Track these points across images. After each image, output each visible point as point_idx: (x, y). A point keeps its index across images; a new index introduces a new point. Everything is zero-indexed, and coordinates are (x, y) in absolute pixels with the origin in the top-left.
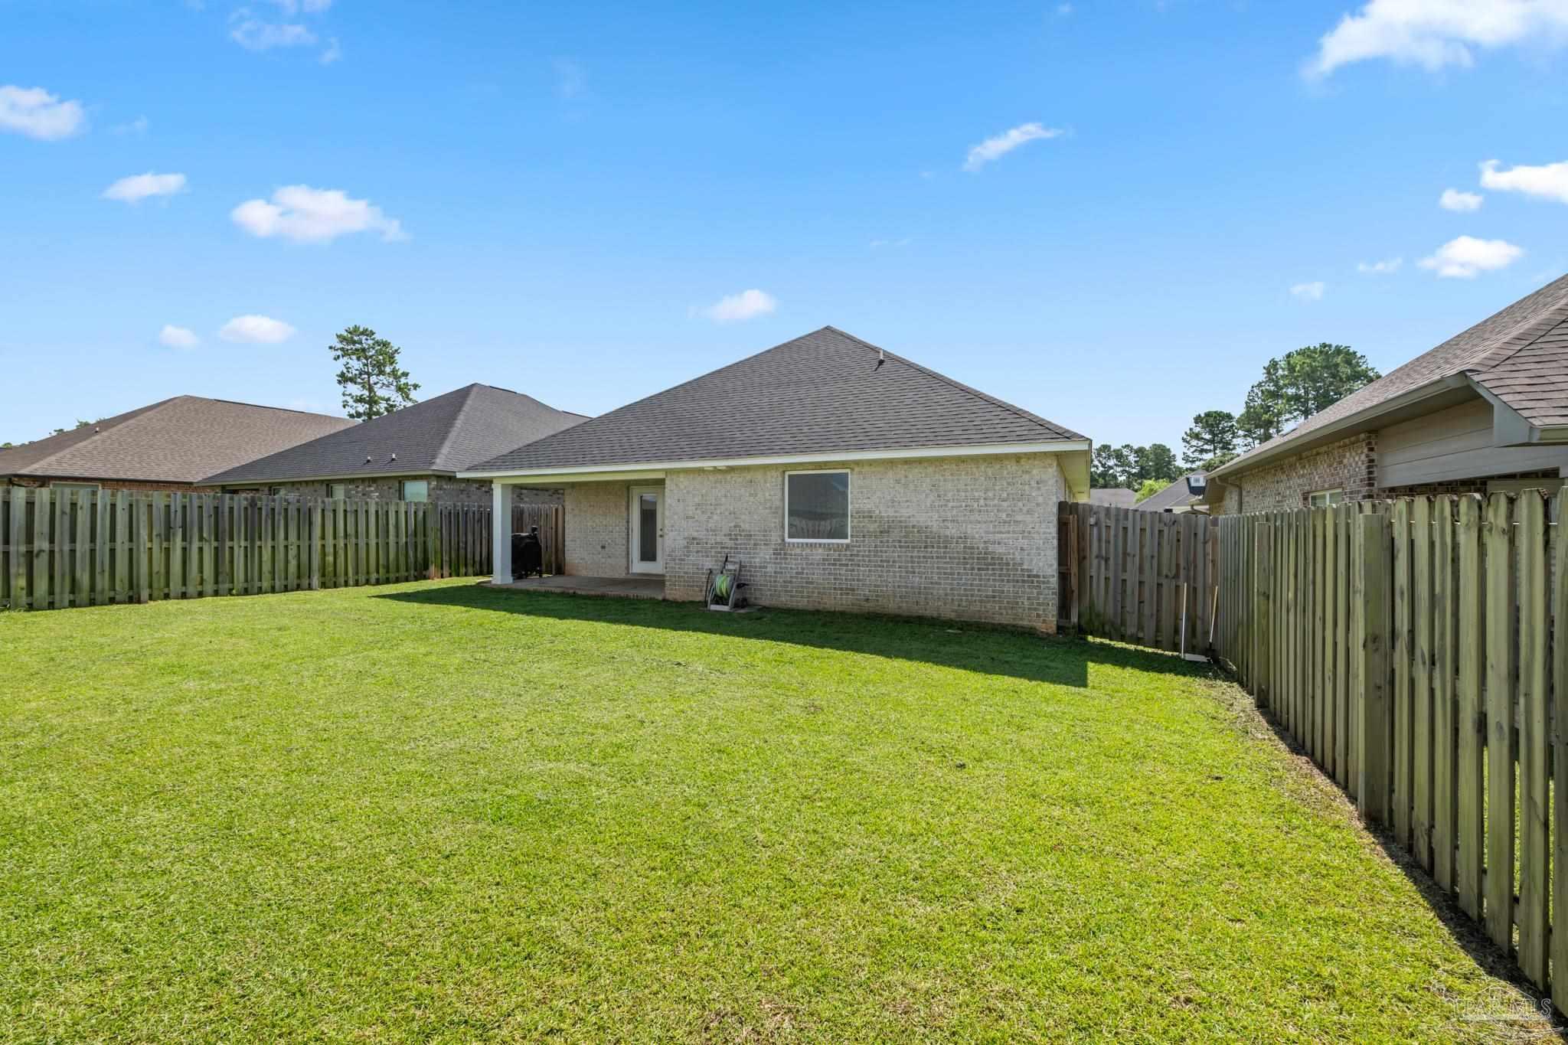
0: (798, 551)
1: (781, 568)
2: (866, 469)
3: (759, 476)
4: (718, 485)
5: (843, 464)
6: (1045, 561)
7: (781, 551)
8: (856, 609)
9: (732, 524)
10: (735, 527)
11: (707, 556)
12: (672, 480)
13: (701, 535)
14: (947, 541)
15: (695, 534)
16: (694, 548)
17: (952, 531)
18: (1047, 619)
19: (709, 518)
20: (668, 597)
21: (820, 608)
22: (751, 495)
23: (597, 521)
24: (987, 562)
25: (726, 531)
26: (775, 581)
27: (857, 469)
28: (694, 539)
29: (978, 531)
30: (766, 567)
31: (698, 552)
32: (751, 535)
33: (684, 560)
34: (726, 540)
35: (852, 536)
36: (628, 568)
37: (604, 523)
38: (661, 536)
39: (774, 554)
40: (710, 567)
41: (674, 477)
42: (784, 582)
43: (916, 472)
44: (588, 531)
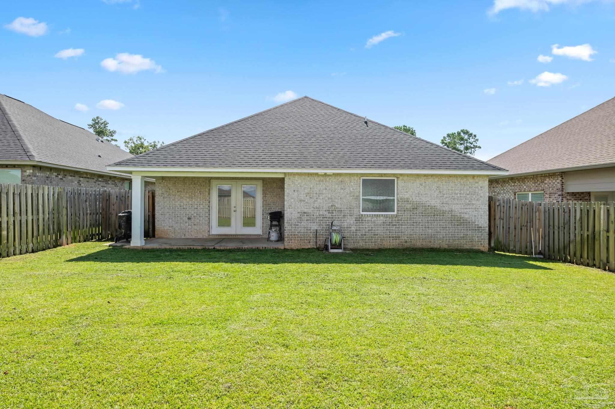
0: (369, 219)
1: (359, 228)
2: (406, 178)
3: (347, 179)
4: (321, 183)
5: (394, 175)
6: (484, 222)
7: (359, 219)
8: (401, 247)
9: (330, 205)
10: (332, 206)
11: (314, 223)
12: (290, 179)
13: (310, 211)
14: (444, 212)
15: (306, 210)
16: (305, 218)
17: (446, 208)
18: (484, 246)
19: (315, 201)
20: (287, 247)
21: (382, 247)
22: (341, 189)
23: (184, 201)
24: (461, 222)
25: (326, 207)
26: (356, 235)
27: (401, 178)
28: (304, 213)
29: (457, 208)
30: (351, 228)
31: (307, 220)
32: (342, 211)
33: (298, 225)
34: (326, 213)
35: (398, 211)
36: (209, 231)
37: (190, 203)
38: (235, 211)
39: (356, 220)
40: (316, 228)
41: (291, 177)
42: (362, 235)
43: (430, 180)
44: (177, 208)
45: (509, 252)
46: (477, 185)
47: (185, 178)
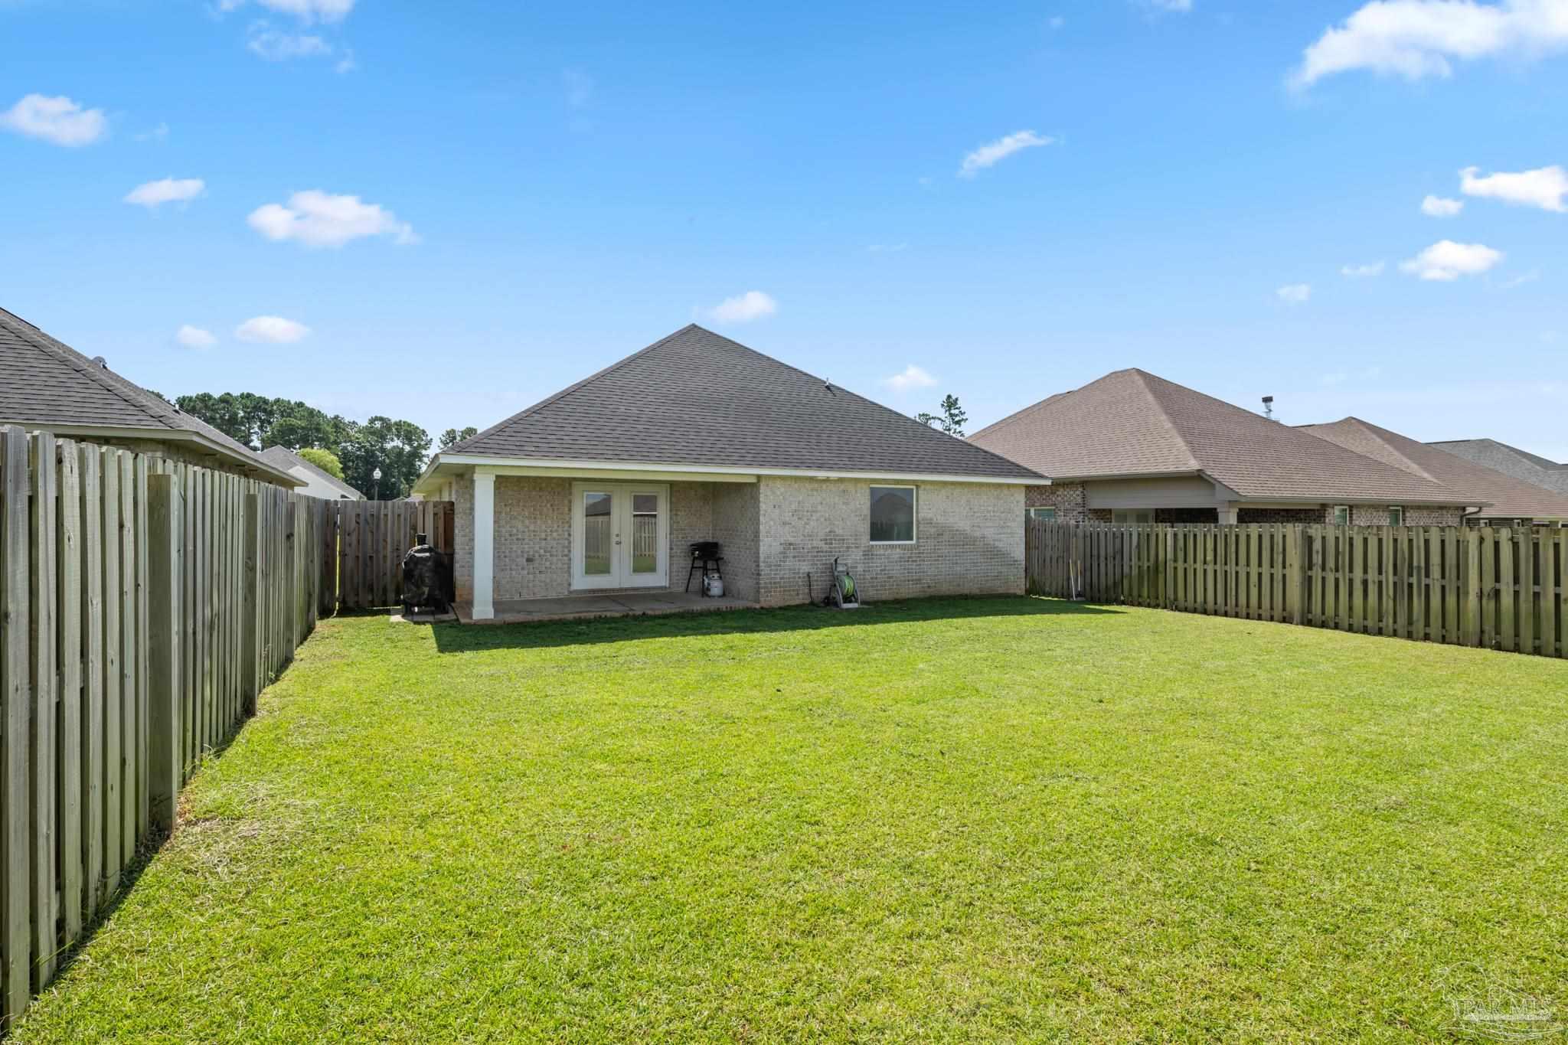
0: (882, 552)
1: (869, 567)
2: (928, 487)
3: (851, 487)
4: (815, 493)
5: (914, 482)
6: (1019, 553)
7: (868, 554)
8: (922, 595)
9: (828, 530)
10: (830, 532)
11: (804, 561)
12: (767, 485)
13: (798, 540)
14: (975, 540)
15: (792, 540)
16: (791, 553)
17: (978, 534)
18: (1019, 586)
19: (806, 524)
20: (764, 605)
21: (898, 597)
22: (844, 503)
23: (520, 526)
24: (993, 553)
25: (822, 535)
26: (864, 579)
27: (923, 487)
28: (790, 544)
29: (990, 532)
30: (856, 567)
31: (794, 557)
32: (844, 540)
33: (780, 566)
34: (822, 544)
35: (918, 538)
36: (570, 585)
37: (532, 528)
38: (618, 543)
39: (864, 555)
40: (807, 571)
41: (770, 483)
42: (872, 578)
43: (958, 490)
44: (503, 539)
45: (1044, 595)
46: (1012, 498)
47: (520, 479)
